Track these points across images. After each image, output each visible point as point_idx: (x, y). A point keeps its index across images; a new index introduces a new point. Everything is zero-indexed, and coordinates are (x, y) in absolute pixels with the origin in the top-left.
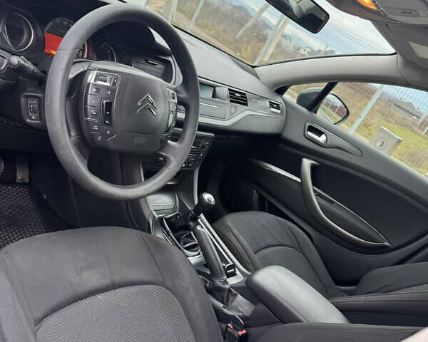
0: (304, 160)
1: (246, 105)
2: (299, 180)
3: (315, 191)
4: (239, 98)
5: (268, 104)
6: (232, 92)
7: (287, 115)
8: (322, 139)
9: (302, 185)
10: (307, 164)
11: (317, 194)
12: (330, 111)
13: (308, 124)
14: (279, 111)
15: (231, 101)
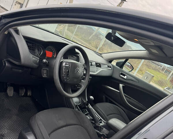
0: (120, 84)
1: (101, 67)
2: (119, 91)
3: (124, 95)
4: (98, 65)
5: (107, 66)
6: (96, 64)
7: (113, 70)
8: (125, 77)
9: (120, 93)
10: (121, 85)
11: (125, 96)
12: (127, 67)
13: (120, 72)
14: (111, 69)
15: (96, 66)
